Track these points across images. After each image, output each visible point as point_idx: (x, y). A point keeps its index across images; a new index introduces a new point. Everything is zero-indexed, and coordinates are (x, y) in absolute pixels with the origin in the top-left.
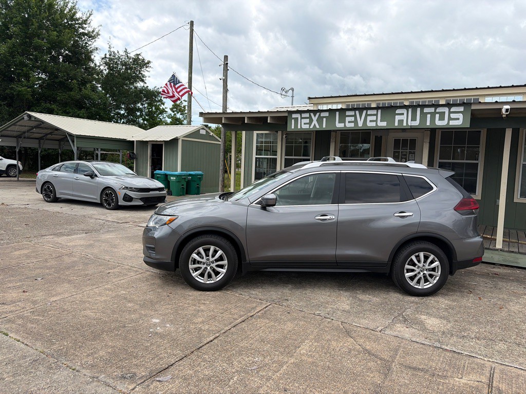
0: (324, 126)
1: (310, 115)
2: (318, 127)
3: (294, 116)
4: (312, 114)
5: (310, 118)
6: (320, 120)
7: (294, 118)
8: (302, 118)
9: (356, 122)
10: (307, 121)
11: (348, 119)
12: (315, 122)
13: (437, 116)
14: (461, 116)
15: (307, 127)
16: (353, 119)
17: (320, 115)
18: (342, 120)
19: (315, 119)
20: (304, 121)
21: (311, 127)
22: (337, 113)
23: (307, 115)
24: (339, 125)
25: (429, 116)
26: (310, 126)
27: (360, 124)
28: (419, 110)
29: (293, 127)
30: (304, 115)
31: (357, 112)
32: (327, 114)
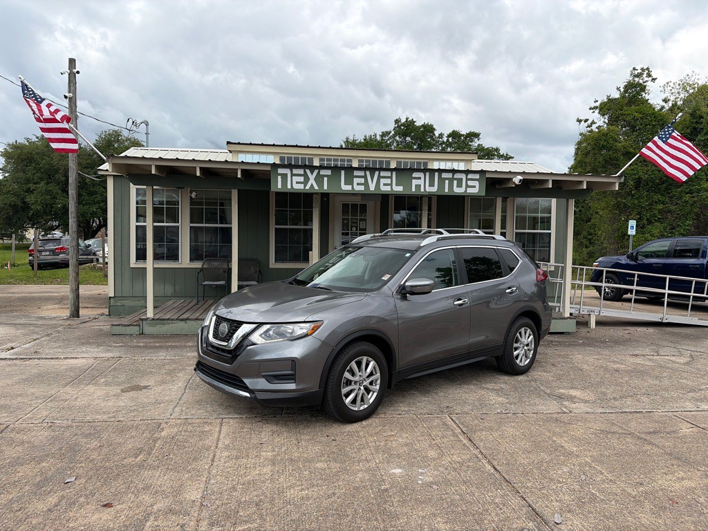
0: (325, 188)
1: (305, 172)
2: (316, 187)
3: (280, 171)
4: (308, 171)
5: (305, 175)
6: (319, 179)
7: (280, 174)
8: (292, 175)
9: (366, 184)
10: (301, 179)
11: (356, 180)
12: (312, 181)
13: (455, 182)
14: (476, 184)
15: (301, 187)
16: (362, 180)
17: (319, 172)
18: (349, 181)
19: (312, 177)
20: (296, 179)
21: (308, 187)
22: (343, 172)
23: (301, 171)
24: (346, 188)
25: (447, 182)
26: (305, 187)
27: (372, 187)
28: (437, 174)
29: (280, 186)
30: (295, 171)
31: (368, 173)
32: (329, 172)
